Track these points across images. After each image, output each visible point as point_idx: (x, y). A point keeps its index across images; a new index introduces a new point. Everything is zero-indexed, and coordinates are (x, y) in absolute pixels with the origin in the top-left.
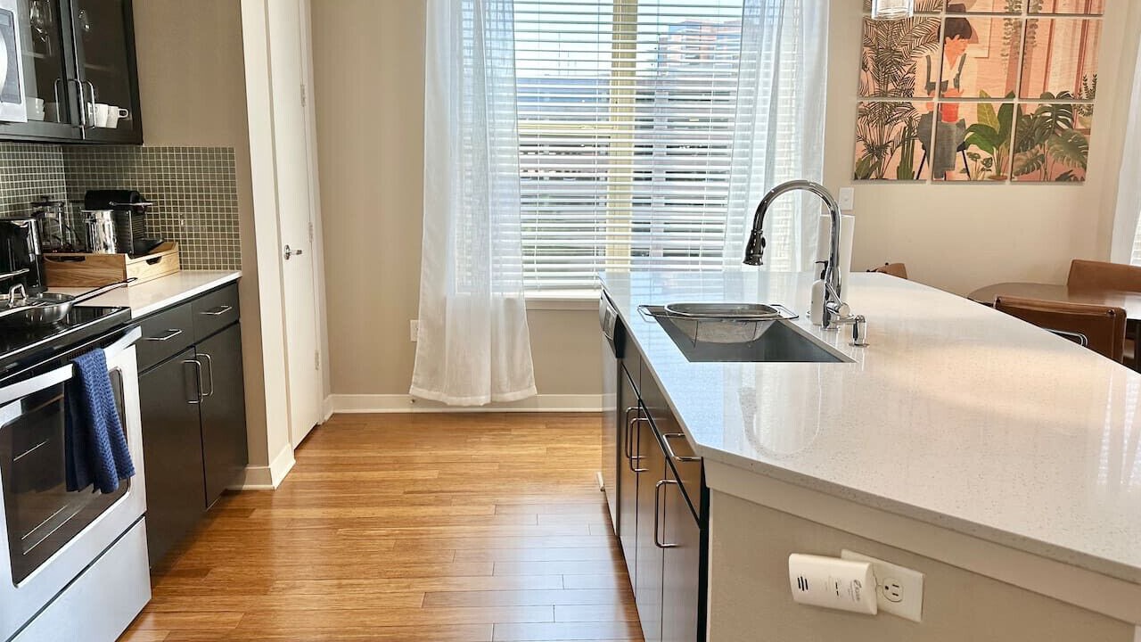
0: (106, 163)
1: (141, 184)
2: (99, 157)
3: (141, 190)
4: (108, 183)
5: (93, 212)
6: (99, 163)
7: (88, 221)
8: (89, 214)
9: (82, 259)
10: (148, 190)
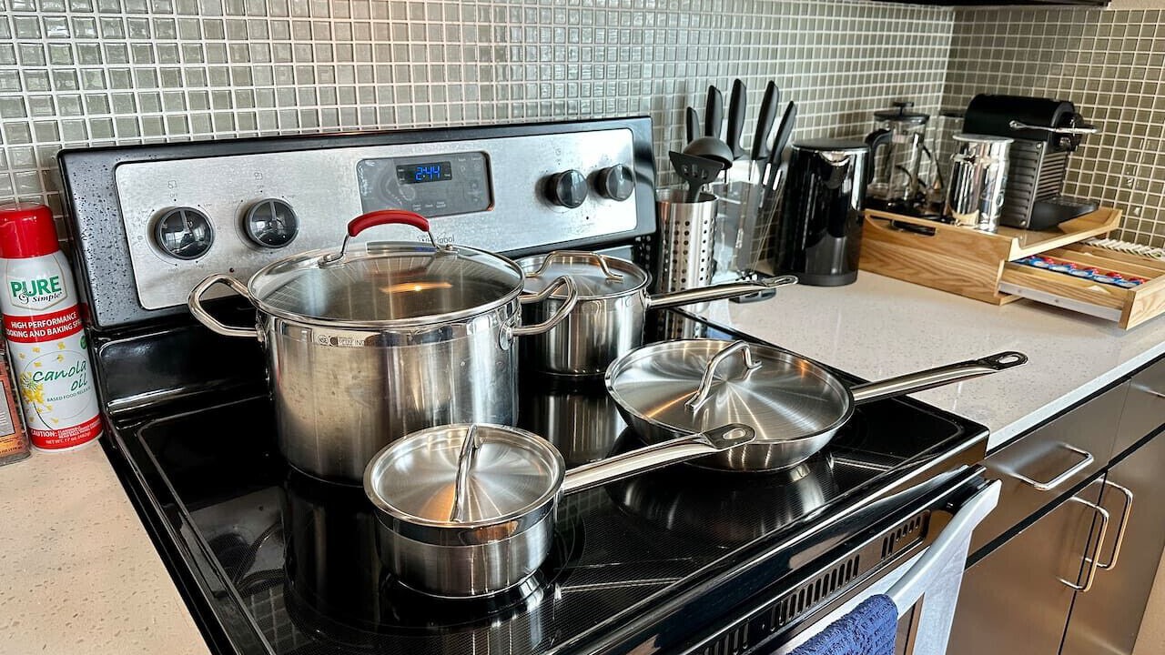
0: (1023, 43)
1: (1080, 85)
2: (1014, 30)
3: (1078, 97)
4: (1016, 81)
5: (974, 142)
6: (1012, 42)
7: (959, 158)
8: (966, 145)
9: (930, 232)
10: (1091, 99)
